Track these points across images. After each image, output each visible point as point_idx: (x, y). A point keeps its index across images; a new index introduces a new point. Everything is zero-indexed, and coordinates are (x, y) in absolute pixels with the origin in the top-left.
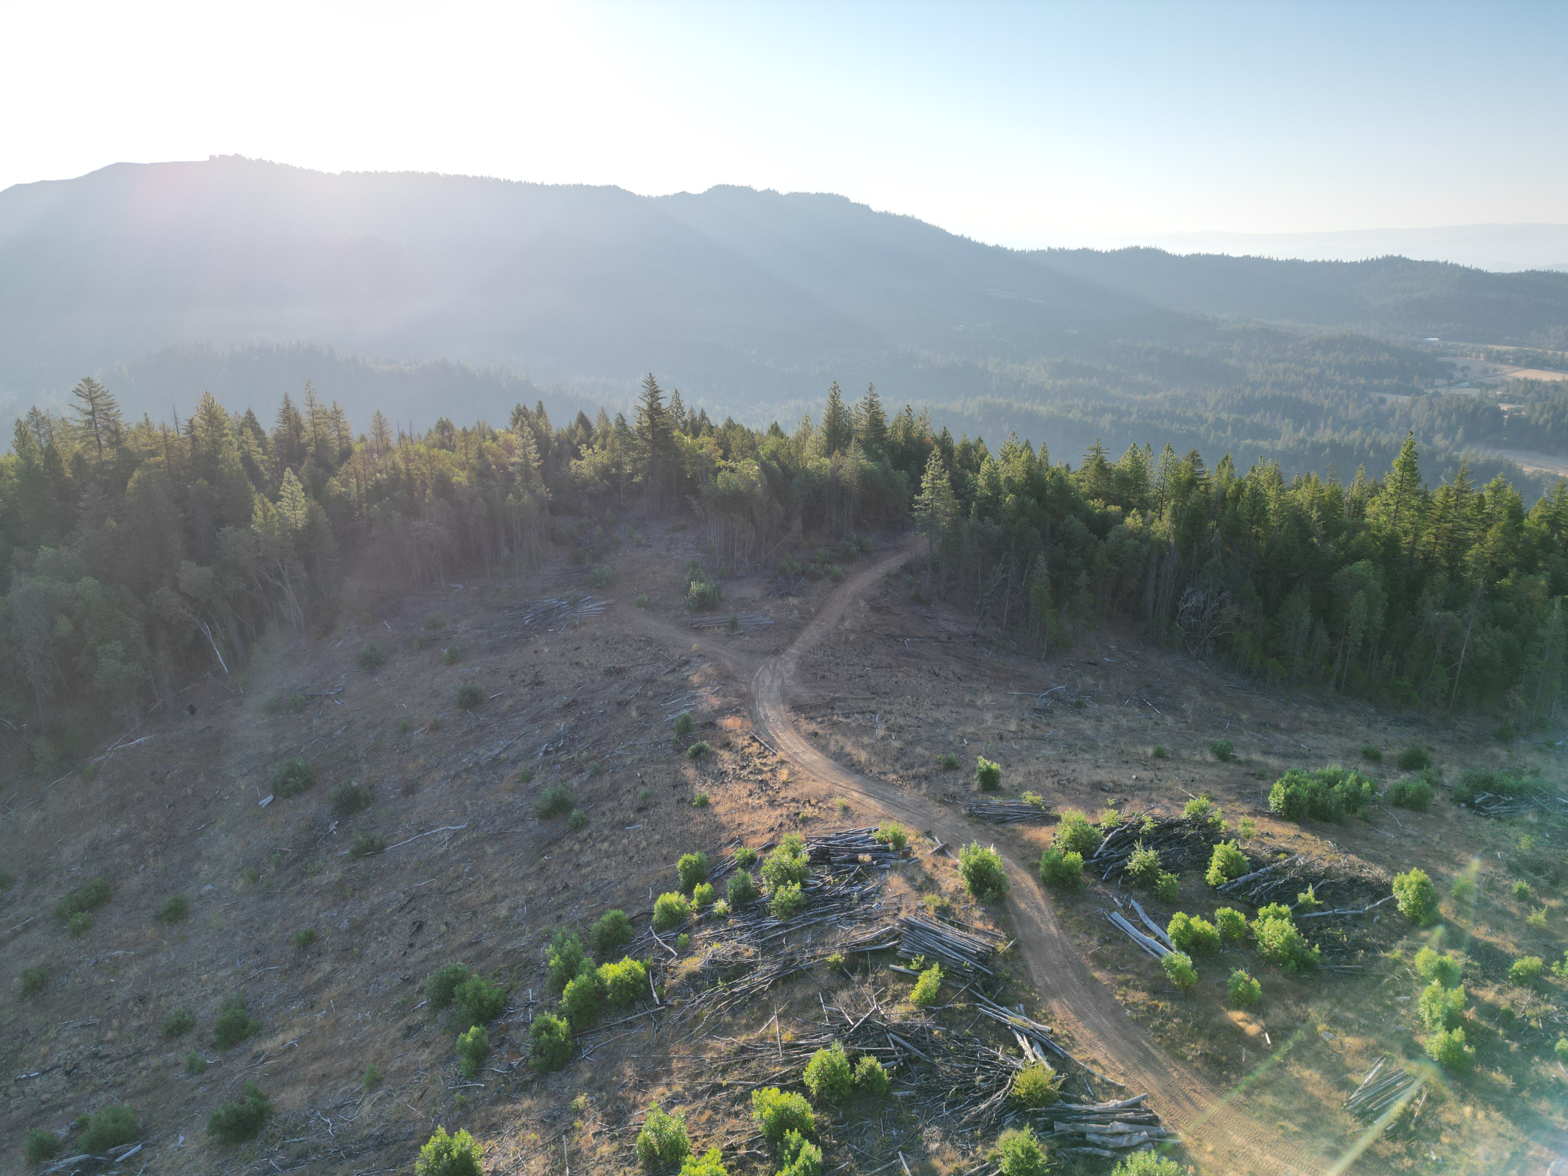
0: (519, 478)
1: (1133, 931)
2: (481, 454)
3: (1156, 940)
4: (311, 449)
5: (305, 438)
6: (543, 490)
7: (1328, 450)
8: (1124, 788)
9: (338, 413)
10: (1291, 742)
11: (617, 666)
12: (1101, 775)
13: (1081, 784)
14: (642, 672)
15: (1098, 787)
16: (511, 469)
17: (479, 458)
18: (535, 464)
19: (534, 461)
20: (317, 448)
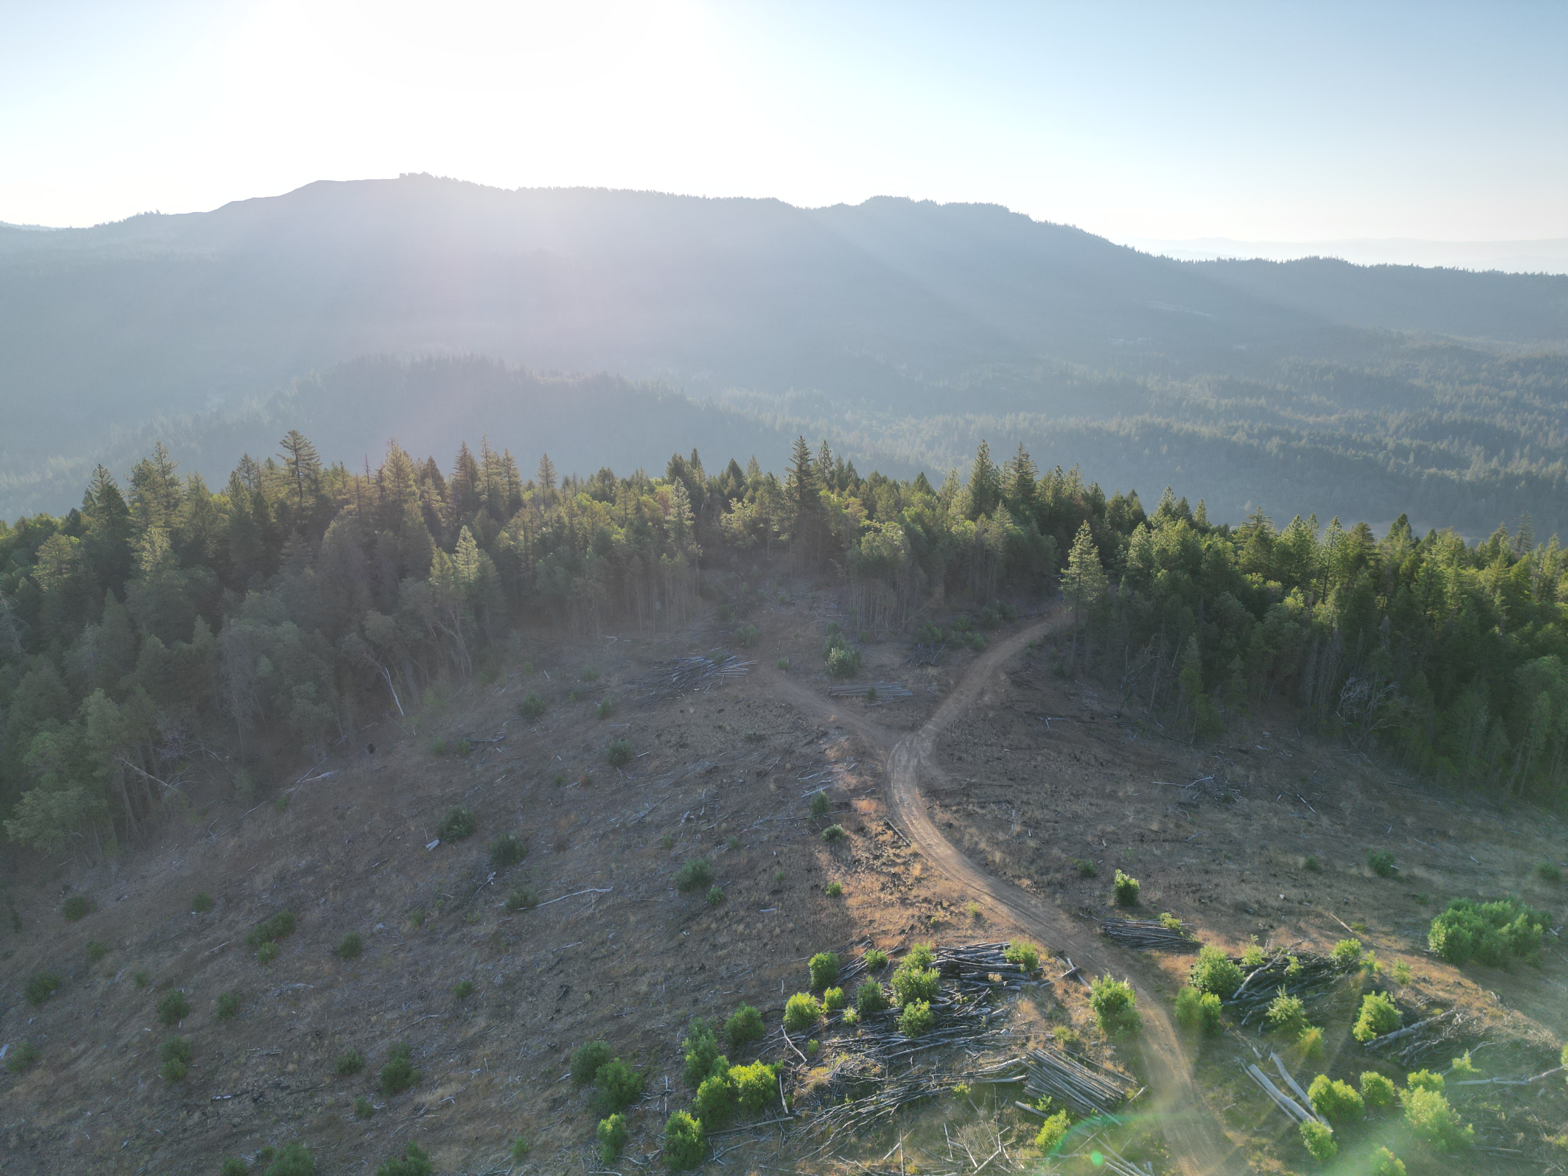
0: (672, 535)
1: (1271, 1086)
2: (638, 509)
3: (1296, 1100)
4: (484, 497)
5: (480, 486)
6: (695, 548)
7: (1523, 483)
8: (1270, 910)
9: (509, 460)
10: (1460, 853)
11: (757, 733)
12: (1246, 893)
13: (1224, 904)
14: (780, 741)
15: (1242, 908)
16: (666, 526)
17: (637, 513)
18: (688, 523)
19: (688, 519)
20: (489, 496)
